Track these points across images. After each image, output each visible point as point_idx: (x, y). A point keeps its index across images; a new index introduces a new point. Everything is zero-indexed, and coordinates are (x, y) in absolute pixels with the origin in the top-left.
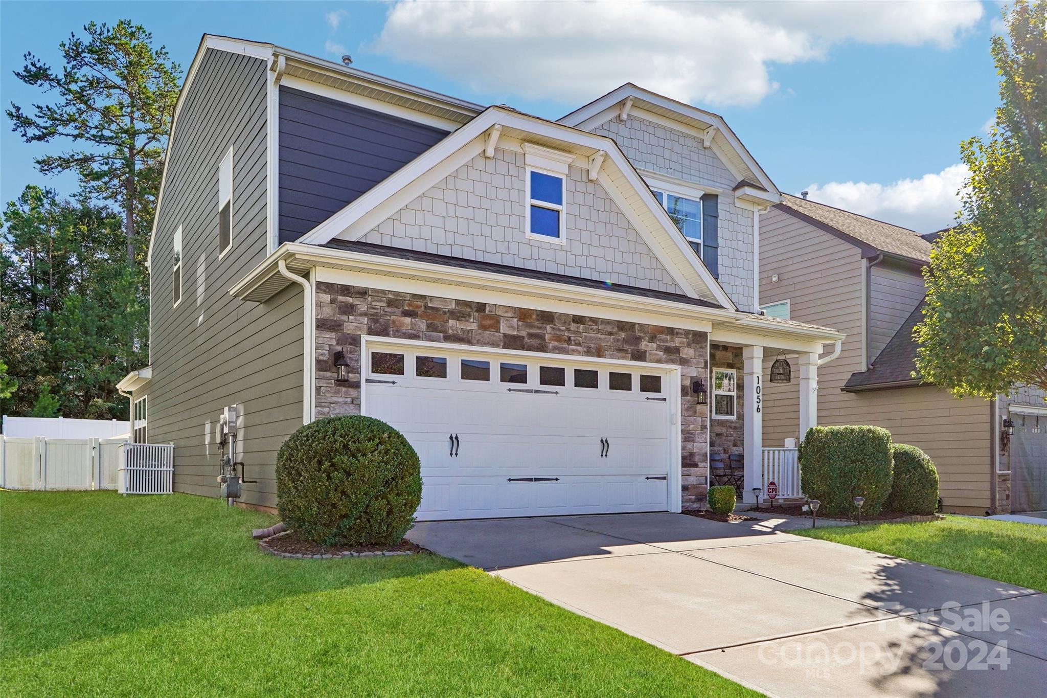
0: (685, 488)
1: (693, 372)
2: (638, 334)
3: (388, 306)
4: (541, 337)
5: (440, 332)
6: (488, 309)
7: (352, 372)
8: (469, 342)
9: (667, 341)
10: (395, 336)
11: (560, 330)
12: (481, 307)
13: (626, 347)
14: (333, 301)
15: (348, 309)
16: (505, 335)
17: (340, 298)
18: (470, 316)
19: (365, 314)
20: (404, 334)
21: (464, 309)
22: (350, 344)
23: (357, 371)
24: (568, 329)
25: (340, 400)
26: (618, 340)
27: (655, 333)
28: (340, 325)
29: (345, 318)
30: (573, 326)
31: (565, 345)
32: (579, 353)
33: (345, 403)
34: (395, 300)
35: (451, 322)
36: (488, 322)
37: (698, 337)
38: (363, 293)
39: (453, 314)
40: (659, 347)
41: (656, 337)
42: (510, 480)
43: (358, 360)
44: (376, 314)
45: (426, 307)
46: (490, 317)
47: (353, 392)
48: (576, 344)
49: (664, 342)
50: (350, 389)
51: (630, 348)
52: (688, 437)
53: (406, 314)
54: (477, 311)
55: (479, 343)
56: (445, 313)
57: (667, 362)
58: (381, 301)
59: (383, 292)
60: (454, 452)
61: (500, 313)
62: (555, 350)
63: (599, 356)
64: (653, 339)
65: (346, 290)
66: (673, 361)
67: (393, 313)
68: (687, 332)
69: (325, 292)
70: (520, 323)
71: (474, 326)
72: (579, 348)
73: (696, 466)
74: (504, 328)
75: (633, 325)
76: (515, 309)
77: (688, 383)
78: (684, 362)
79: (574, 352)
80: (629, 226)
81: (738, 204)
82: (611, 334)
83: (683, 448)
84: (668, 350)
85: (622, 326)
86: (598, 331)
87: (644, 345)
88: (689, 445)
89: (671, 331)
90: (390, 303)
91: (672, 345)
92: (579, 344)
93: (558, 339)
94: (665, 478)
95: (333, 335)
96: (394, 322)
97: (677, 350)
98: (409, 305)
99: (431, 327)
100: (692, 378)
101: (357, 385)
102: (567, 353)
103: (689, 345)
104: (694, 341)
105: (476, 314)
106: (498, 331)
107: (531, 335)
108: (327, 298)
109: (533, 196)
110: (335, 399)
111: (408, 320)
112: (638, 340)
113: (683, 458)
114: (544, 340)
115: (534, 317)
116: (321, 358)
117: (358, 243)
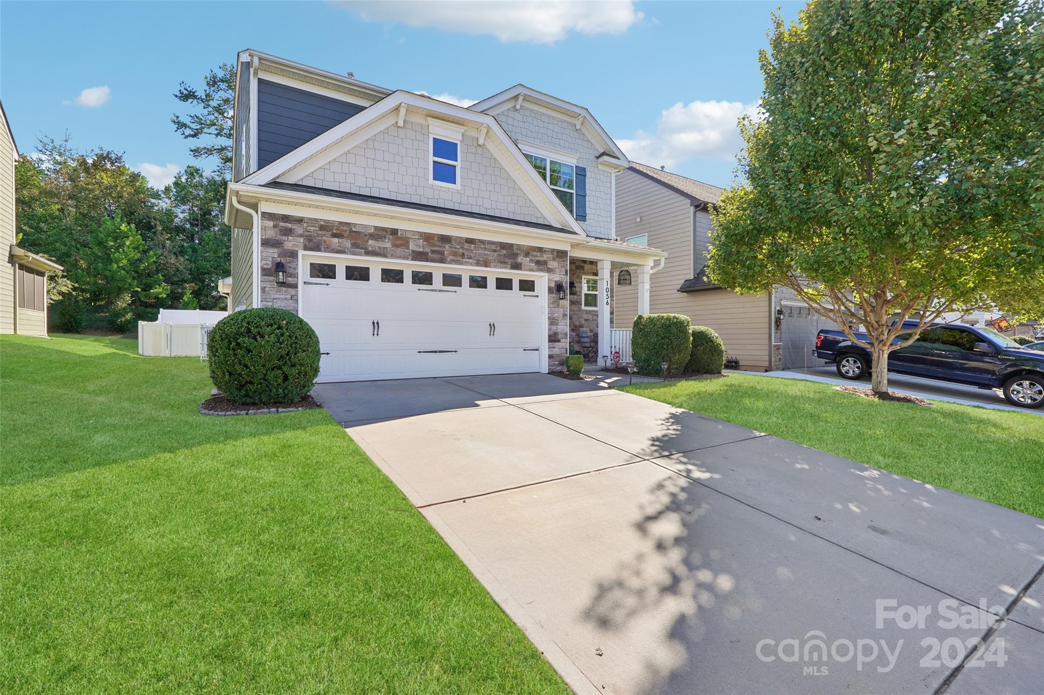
0: (550, 357)
1: (557, 277)
2: (515, 251)
3: (320, 230)
4: (442, 253)
5: (362, 249)
6: (399, 233)
7: (290, 277)
8: (385, 256)
9: (537, 256)
10: (325, 251)
11: (456, 248)
12: (394, 232)
13: (507, 260)
14: (275, 226)
15: (288, 232)
16: (413, 251)
17: (282, 224)
18: (385, 237)
19: (302, 236)
20: (333, 250)
21: (380, 233)
22: (289, 257)
23: (295, 276)
24: (462, 248)
25: (282, 296)
26: (500, 255)
27: (529, 251)
28: (281, 243)
29: (285, 238)
30: (466, 246)
31: (460, 258)
32: (471, 264)
33: (286, 299)
34: (325, 227)
35: (370, 242)
36: (399, 242)
37: (561, 254)
38: (300, 220)
39: (372, 236)
40: (531, 261)
41: (529, 253)
42: (419, 352)
43: (296, 268)
44: (310, 236)
45: (351, 231)
46: (401, 239)
47: (292, 291)
48: (468, 258)
49: (535, 257)
50: (290, 289)
51: (510, 261)
52: (553, 321)
53: (335, 235)
54: (391, 234)
55: (392, 256)
56: (366, 235)
57: (537, 271)
58: (314, 226)
59: (316, 220)
60: (376, 333)
61: (409, 236)
62: (451, 262)
63: (486, 266)
64: (527, 255)
65: (286, 218)
66: (542, 270)
67: (324, 235)
68: (553, 251)
69: (269, 219)
70: (425, 243)
71: (388, 245)
72: (470, 261)
73: (559, 341)
74: (412, 246)
75: (511, 245)
76: (421, 234)
77: (553, 285)
78: (550, 271)
79: (467, 263)
80: (509, 178)
81: (600, 167)
82: (495, 251)
83: (549, 330)
84: (538, 263)
85: (503, 246)
86: (485, 249)
87: (520, 259)
88: (554, 327)
89: (540, 250)
90: (322, 228)
91: (541, 259)
92: (471, 258)
93: (455, 254)
94: (537, 350)
95: (276, 250)
96: (325, 241)
97: (545, 263)
98: (337, 229)
99: (355, 245)
100: (556, 281)
101: (295, 286)
102: (462, 264)
103: (554, 259)
104: (558, 257)
105: (391, 237)
106: (408, 248)
107: (433, 252)
108: (270, 224)
109: (434, 155)
110: (277, 296)
111: (336, 240)
112: (516, 255)
113: (549, 336)
114: (444, 255)
115: (436, 239)
116: (265, 266)
117: (295, 185)
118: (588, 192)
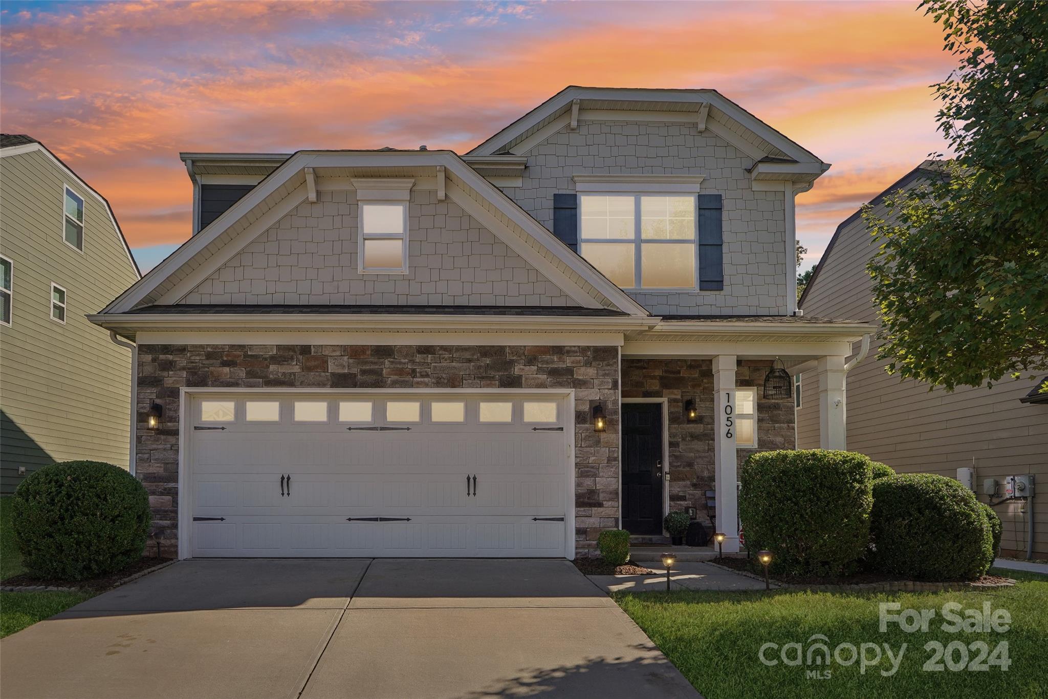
0: (580, 532)
1: (593, 395)
2: (509, 357)
3: (207, 359)
4: (379, 373)
5: (260, 378)
6: (313, 350)
7: (170, 422)
8: (291, 384)
9: (553, 362)
10: (213, 386)
11: (400, 363)
12: (305, 350)
13: (493, 373)
14: (154, 360)
15: (168, 366)
16: (333, 374)
17: (162, 357)
18: (292, 358)
19: (184, 369)
20: (222, 382)
21: (285, 354)
22: (169, 396)
23: (176, 420)
24: (413, 362)
25: (160, 447)
26: (479, 367)
27: (533, 356)
28: (161, 380)
29: (165, 374)
30: (419, 358)
31: (408, 378)
32: (426, 385)
33: (165, 449)
34: (214, 354)
35: (272, 368)
36: (313, 363)
37: (603, 354)
38: (182, 349)
39: (274, 359)
40: (540, 370)
41: (535, 359)
42: (350, 519)
43: (177, 410)
44: (194, 368)
45: (246, 356)
46: (315, 358)
47: (172, 439)
48: (422, 376)
49: (547, 363)
50: (169, 437)
51: (497, 375)
52: (584, 470)
53: (225, 364)
54: (301, 354)
55: (302, 384)
56: (266, 359)
57: (553, 385)
58: (199, 355)
59: (202, 346)
60: (286, 492)
61: (327, 353)
62: (394, 384)
63: (454, 386)
64: (531, 361)
65: (166, 349)
66: (561, 385)
67: (212, 365)
68: (584, 350)
69: (147, 353)
70: (351, 361)
71: (296, 369)
72: (426, 380)
73: (600, 505)
74: (332, 368)
75: (501, 349)
76: (344, 348)
77: (586, 408)
78: (578, 384)
79: (419, 385)
81: (756, 187)
82: (469, 361)
83: (578, 485)
84: (553, 372)
85: (485, 351)
86: (452, 360)
87: (517, 370)
88: (588, 482)
89: (559, 350)
90: (209, 356)
91: (562, 365)
92: (427, 376)
93: (400, 372)
94: (562, 519)
95: (154, 390)
96: (212, 373)
97: (569, 371)
98: (227, 356)
99: (251, 374)
100: (591, 401)
101: (176, 433)
102: (412, 386)
103: (588, 364)
104: (595, 358)
105: (301, 357)
106: (325, 370)
107: (364, 372)
108: (149, 358)
110: (154, 446)
111: (226, 370)
112: (511, 363)
113: (578, 496)
114: (381, 374)
115: (369, 352)
116: (142, 411)
117: (178, 306)
118: (726, 237)
